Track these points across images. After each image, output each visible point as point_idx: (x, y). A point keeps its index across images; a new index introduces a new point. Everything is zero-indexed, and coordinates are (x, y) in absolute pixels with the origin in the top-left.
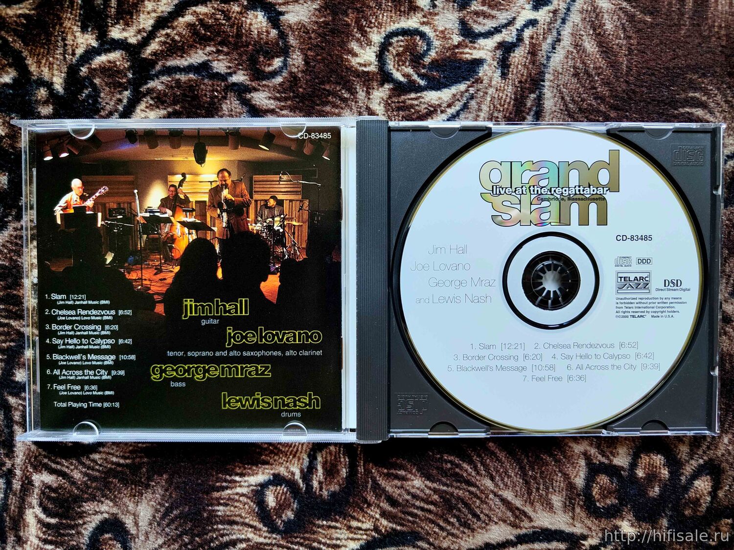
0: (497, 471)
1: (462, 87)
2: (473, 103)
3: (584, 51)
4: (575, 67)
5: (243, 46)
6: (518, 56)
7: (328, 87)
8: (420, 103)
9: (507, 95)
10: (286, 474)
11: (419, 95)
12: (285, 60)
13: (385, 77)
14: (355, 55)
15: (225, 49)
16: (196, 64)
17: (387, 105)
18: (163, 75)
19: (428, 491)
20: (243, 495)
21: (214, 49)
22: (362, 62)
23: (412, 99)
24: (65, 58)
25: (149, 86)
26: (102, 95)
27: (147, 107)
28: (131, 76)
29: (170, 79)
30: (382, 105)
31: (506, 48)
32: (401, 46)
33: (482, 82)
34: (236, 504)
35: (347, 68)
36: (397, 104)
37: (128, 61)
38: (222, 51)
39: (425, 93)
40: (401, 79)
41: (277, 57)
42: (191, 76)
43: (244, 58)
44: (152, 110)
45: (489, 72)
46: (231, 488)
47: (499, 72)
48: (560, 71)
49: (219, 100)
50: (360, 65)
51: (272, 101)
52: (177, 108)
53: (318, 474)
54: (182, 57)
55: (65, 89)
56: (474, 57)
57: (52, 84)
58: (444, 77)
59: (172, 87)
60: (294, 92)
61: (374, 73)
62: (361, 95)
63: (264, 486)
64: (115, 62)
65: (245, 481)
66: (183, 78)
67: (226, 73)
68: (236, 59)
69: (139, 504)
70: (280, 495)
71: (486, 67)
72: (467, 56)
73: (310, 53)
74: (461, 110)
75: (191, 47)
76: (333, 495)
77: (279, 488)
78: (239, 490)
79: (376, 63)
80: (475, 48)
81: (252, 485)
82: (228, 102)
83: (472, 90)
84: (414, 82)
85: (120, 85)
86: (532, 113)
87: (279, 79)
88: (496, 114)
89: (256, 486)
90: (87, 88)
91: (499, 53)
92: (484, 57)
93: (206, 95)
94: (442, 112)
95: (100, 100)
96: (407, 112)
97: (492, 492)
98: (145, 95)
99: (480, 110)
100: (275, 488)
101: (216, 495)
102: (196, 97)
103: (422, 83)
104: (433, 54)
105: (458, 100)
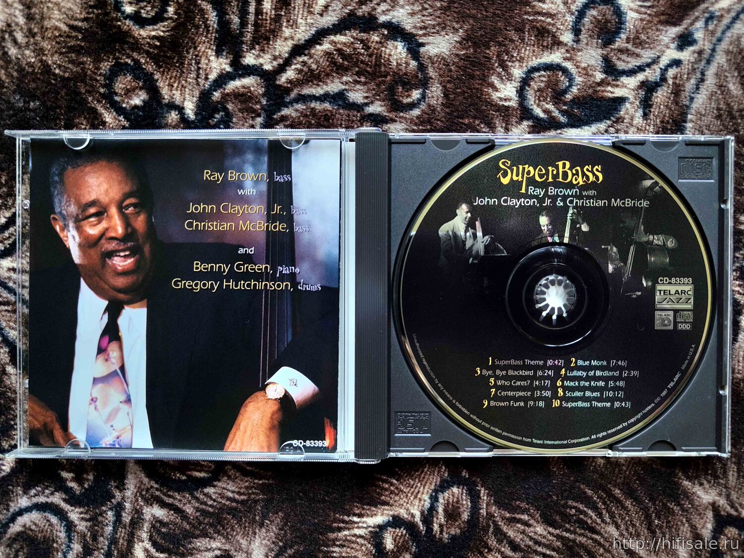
0: (623, 520)
1: (602, 126)
3: (728, 92)
4: (718, 109)
5: (382, 76)
6: (661, 96)
7: (466, 121)
10: (406, 516)
11: (559, 132)
12: (424, 92)
13: (525, 113)
15: (363, 79)
16: (332, 93)
18: (298, 103)
19: (550, 538)
20: (360, 536)
21: (351, 79)
22: (502, 96)
25: (283, 113)
26: (234, 120)
28: (265, 103)
29: (304, 107)
31: (649, 88)
32: (542, 82)
33: (623, 122)
34: (353, 545)
35: (487, 102)
37: (262, 87)
38: (359, 82)
39: (565, 130)
40: (542, 115)
41: (416, 89)
42: (327, 106)
43: (382, 88)
45: (631, 110)
46: (349, 529)
47: (640, 113)
48: (703, 112)
50: (501, 99)
53: (439, 517)
54: (318, 85)
55: (196, 114)
56: (616, 95)
57: (183, 108)
58: (586, 115)
59: (306, 116)
61: (513, 109)
63: (382, 527)
64: (249, 88)
65: (363, 522)
66: (316, 105)
67: (363, 103)
68: (374, 89)
69: (252, 542)
70: (398, 537)
71: (628, 105)
72: (609, 94)
73: (448, 85)
75: (328, 75)
76: (453, 538)
77: (398, 530)
78: (356, 531)
79: (517, 99)
80: (617, 86)
81: (370, 527)
83: (612, 130)
84: (554, 118)
85: (254, 111)
87: (416, 112)
89: (374, 527)
90: (219, 113)
91: (642, 93)
92: (627, 95)
93: (341, 124)
95: (232, 125)
98: (278, 122)
100: (394, 530)
101: (333, 535)
103: (563, 119)
104: (574, 91)
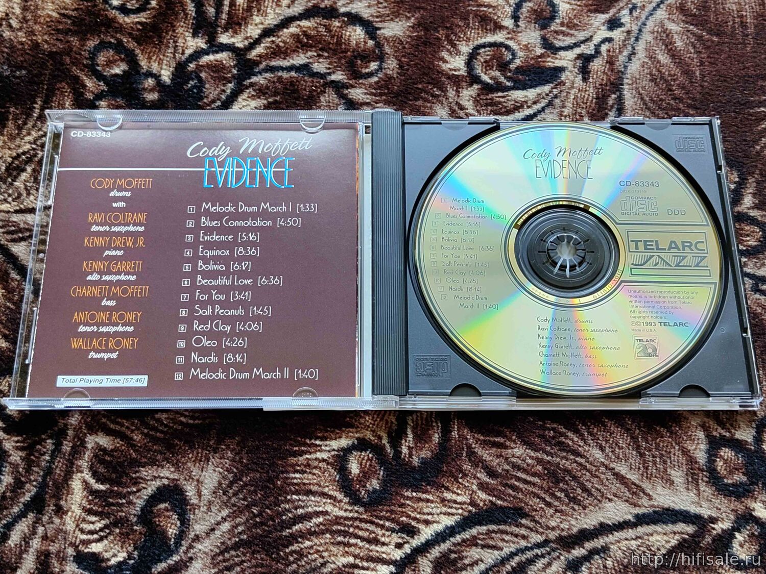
0: (607, 441)
1: (546, 88)
2: (557, 101)
3: (659, 62)
4: (651, 74)
5: (342, 52)
6: (597, 65)
7: (420, 86)
8: (508, 100)
9: (589, 95)
10: (373, 438)
11: (506, 93)
12: (381, 64)
13: (473, 79)
14: (445, 62)
15: (326, 54)
16: (298, 65)
17: (476, 101)
18: (266, 72)
19: (530, 461)
20: (324, 460)
21: (315, 54)
22: (452, 67)
23: (499, 97)
24: (174, 55)
25: (252, 80)
26: (207, 86)
27: (249, 97)
28: (236, 72)
29: (272, 76)
30: (471, 102)
31: (586, 60)
32: (488, 55)
33: (564, 85)
34: (315, 471)
35: (438, 72)
36: (485, 101)
37: (234, 60)
38: (322, 56)
39: (512, 92)
40: (489, 81)
41: (374, 61)
42: (293, 74)
43: (343, 61)
44: (254, 99)
45: (571, 76)
46: (311, 453)
47: (580, 77)
48: (638, 77)
49: (318, 94)
50: (451, 70)
51: (368, 96)
52: (278, 98)
53: (408, 439)
54: (285, 59)
55: (172, 80)
56: (556, 65)
57: (160, 76)
58: (529, 80)
59: (274, 82)
60: (388, 89)
61: (463, 76)
62: (451, 93)
63: (347, 451)
64: (221, 61)
65: (326, 446)
66: (285, 75)
67: (325, 73)
68: (336, 62)
69: (205, 469)
70: (364, 461)
71: (567, 73)
72: (550, 64)
73: (403, 59)
74: (547, 106)
75: (294, 51)
76: (424, 462)
77: (363, 454)
78: (319, 455)
79: (465, 69)
80: (557, 58)
81: (334, 450)
82: (326, 95)
83: (555, 91)
84: (501, 83)
85: (225, 78)
86: (614, 110)
87: (375, 79)
88: (579, 110)
89: (338, 451)
90: (193, 79)
91: (579, 63)
92: (565, 65)
93: (305, 90)
94: (529, 107)
95: (204, 90)
96: (495, 108)
97: (603, 464)
98: (247, 88)
99: (564, 107)
100: (359, 453)
101: (293, 460)
102: (296, 91)
103: (508, 84)
104: (518, 62)
105: (543, 98)
